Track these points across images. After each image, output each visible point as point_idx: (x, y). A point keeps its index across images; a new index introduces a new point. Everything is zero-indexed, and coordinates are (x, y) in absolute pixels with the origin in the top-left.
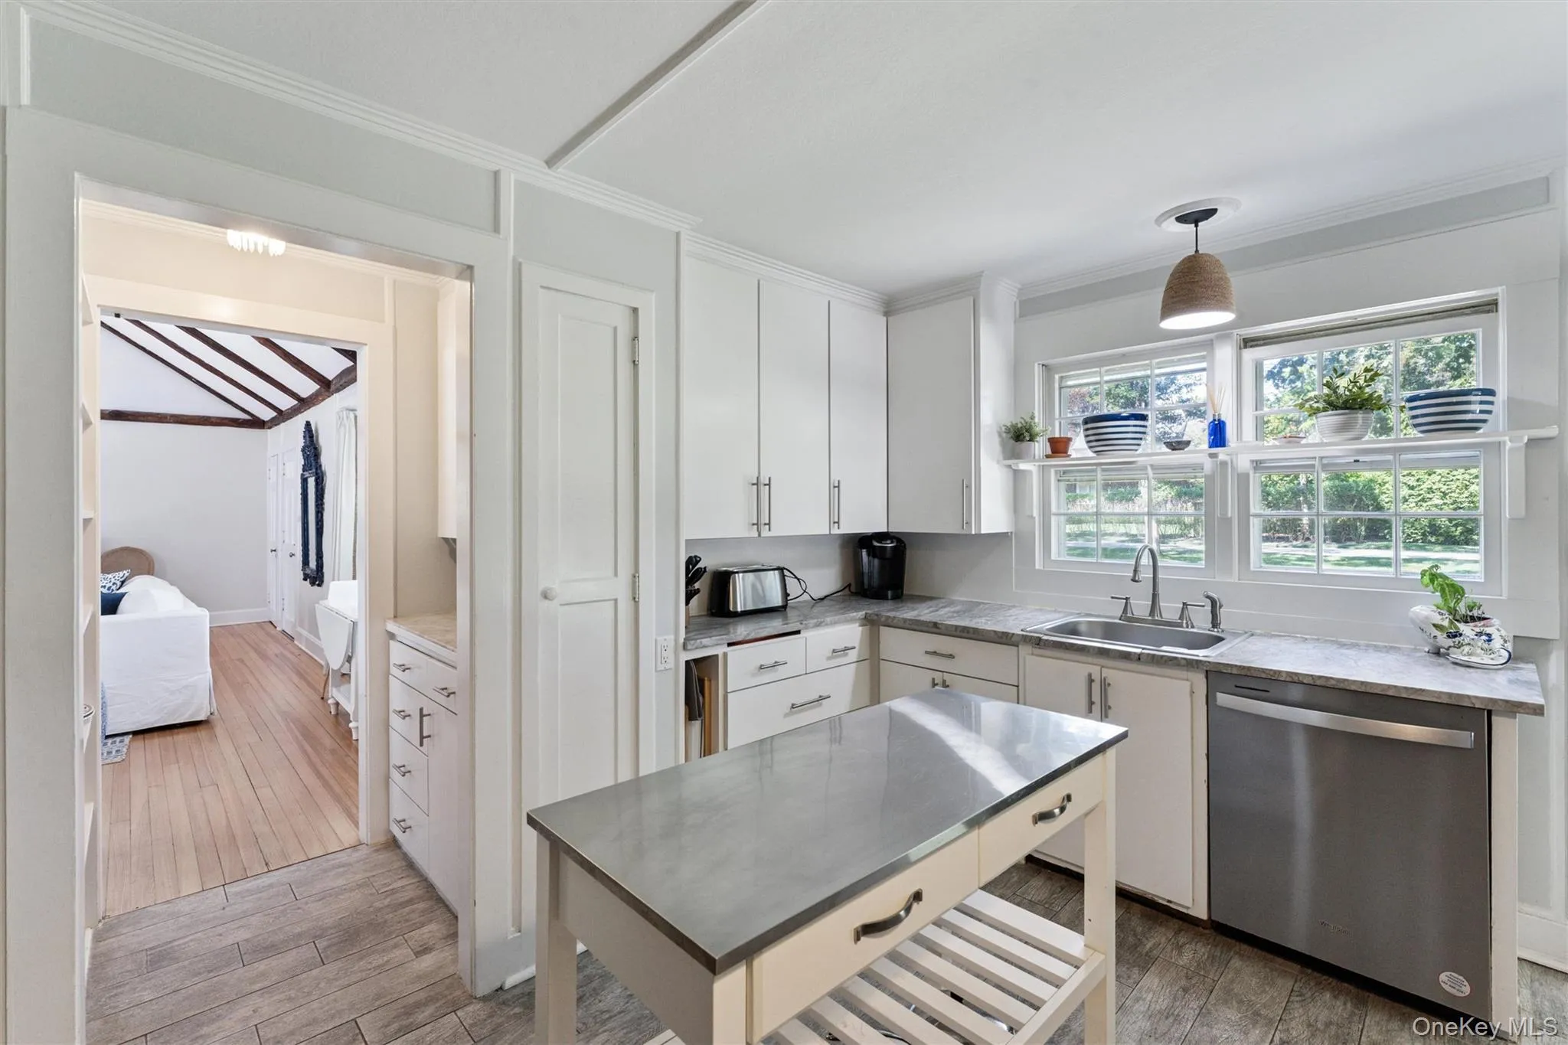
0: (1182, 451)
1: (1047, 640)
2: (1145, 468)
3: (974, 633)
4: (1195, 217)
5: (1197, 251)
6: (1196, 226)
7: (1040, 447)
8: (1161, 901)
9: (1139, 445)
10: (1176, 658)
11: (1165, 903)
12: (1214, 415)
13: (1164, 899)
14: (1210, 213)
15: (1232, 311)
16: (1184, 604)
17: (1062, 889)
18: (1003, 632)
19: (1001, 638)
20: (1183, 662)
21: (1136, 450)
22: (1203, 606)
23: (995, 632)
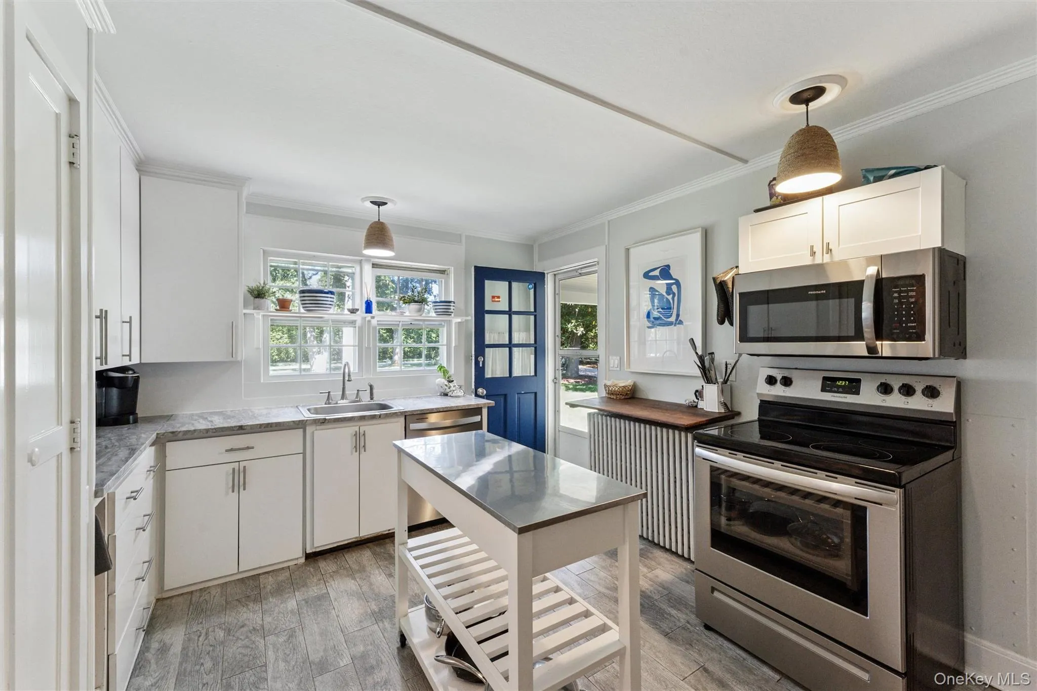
0: (354, 314)
1: (330, 419)
2: (327, 321)
3: (276, 426)
4: (379, 204)
5: (379, 220)
6: (379, 208)
7: (270, 304)
8: (385, 533)
9: (331, 308)
10: (396, 413)
11: (387, 532)
12: (368, 298)
13: (386, 531)
14: (385, 204)
15: (393, 251)
16: (358, 390)
17: (336, 558)
18: (300, 421)
19: (298, 424)
20: (399, 413)
21: (328, 311)
22: (366, 390)
23: (293, 421)
